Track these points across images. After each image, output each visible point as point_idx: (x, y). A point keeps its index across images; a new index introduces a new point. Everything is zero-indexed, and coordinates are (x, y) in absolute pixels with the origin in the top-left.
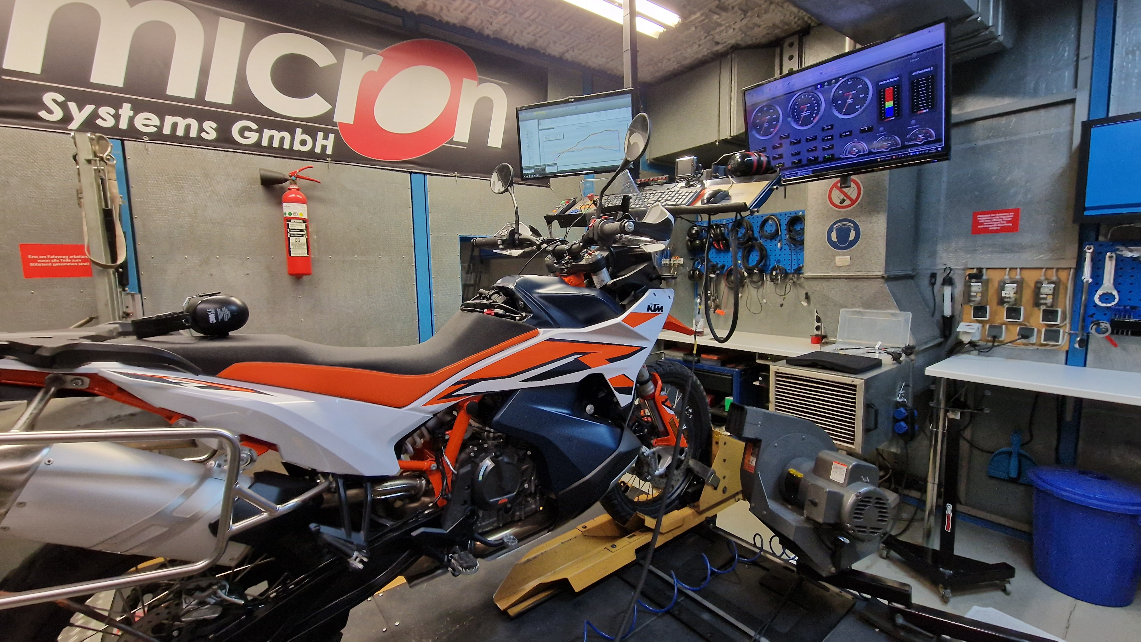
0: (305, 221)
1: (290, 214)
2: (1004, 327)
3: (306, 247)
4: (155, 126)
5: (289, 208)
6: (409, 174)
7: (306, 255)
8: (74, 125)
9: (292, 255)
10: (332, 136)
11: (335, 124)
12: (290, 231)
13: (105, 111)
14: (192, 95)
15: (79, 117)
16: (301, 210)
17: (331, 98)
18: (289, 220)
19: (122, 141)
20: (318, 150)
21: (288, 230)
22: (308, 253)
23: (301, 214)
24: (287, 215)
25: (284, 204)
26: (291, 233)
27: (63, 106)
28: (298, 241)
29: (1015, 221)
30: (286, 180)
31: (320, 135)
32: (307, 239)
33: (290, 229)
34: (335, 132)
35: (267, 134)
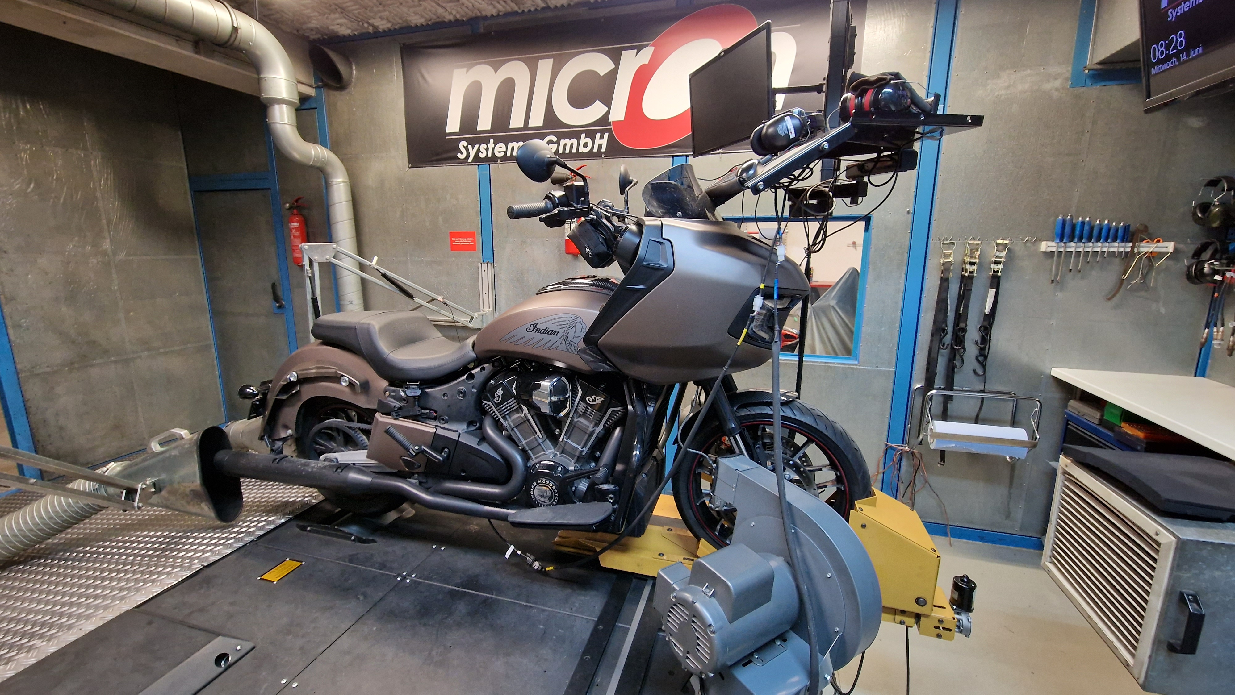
4: (504, 152)
6: (671, 159)
8: (470, 160)
10: (606, 135)
11: (609, 124)
13: (484, 146)
14: (522, 126)
15: (472, 153)
17: (608, 103)
19: (489, 165)
20: (595, 150)
27: (466, 148)
31: (598, 135)
34: (609, 131)
35: (563, 142)
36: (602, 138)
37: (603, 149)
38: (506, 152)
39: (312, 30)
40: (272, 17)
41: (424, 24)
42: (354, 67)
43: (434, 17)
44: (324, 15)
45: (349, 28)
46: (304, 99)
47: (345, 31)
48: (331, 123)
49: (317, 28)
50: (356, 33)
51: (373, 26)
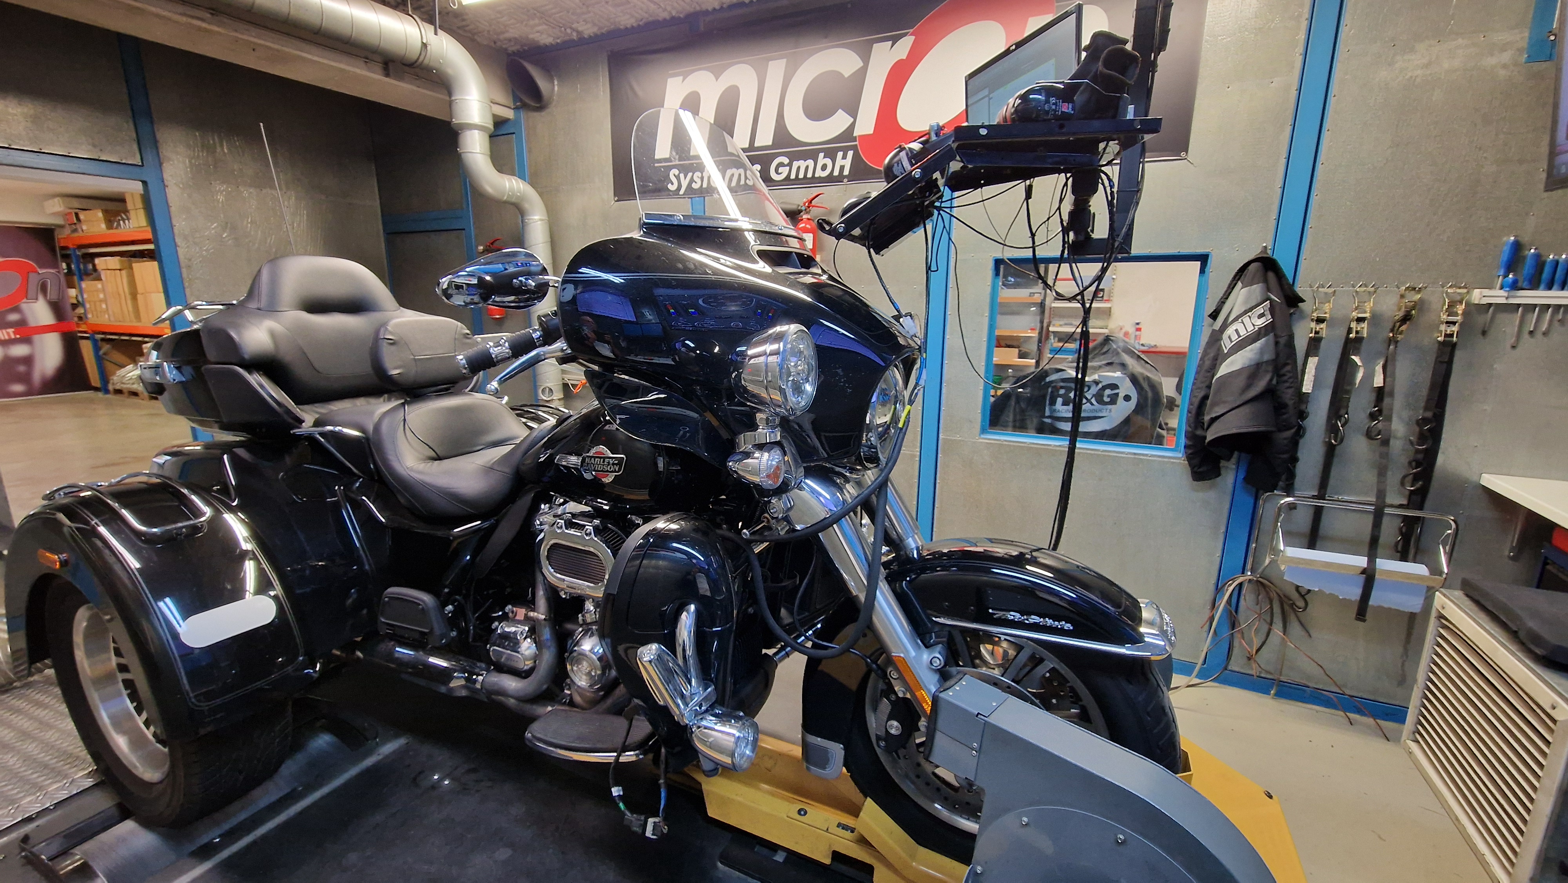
8: (682, 192)
14: (748, 144)
15: (685, 183)
27: (678, 177)
35: (795, 166)
37: (847, 171)
39: (510, 40)
40: (467, 28)
41: (634, 25)
42: (556, 83)
43: (646, 15)
44: (522, 22)
45: (550, 36)
46: (499, 123)
47: (546, 39)
48: (530, 151)
49: (515, 39)
50: (559, 41)
51: (578, 32)
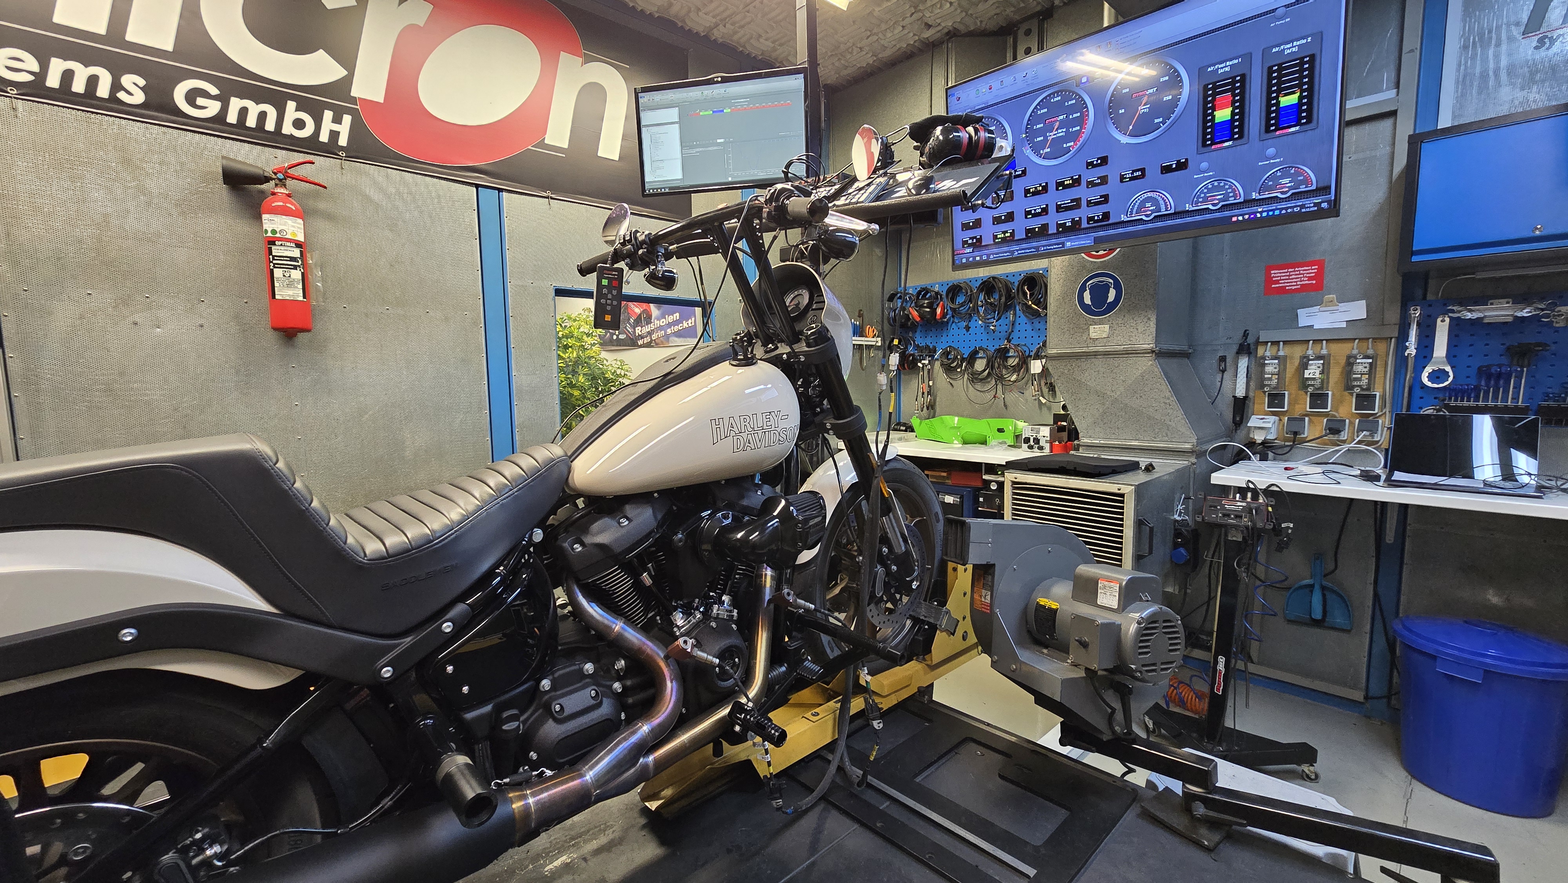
0: (298, 245)
1: (274, 232)
2: (1307, 419)
3: (300, 286)
4: (31, 73)
5: (272, 223)
6: (475, 189)
7: (301, 298)
9: (277, 297)
10: (347, 119)
11: (354, 100)
12: (274, 259)
14: (101, 29)
16: (293, 226)
17: (348, 61)
18: (272, 242)
20: (324, 137)
21: (271, 257)
22: (304, 297)
23: (294, 234)
24: (269, 234)
25: (265, 217)
26: (274, 262)
28: (287, 275)
29: (1319, 276)
30: (267, 179)
31: (328, 115)
32: (303, 274)
33: (274, 257)
34: (354, 113)
35: (236, 104)
36: (337, 120)
37: (343, 141)
38: (41, 76)
